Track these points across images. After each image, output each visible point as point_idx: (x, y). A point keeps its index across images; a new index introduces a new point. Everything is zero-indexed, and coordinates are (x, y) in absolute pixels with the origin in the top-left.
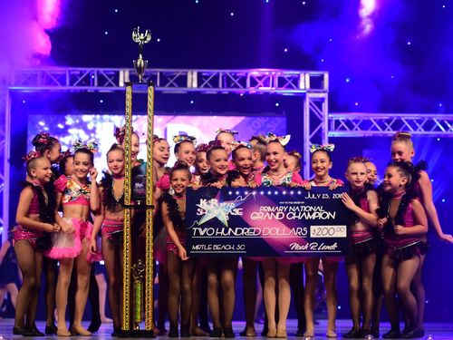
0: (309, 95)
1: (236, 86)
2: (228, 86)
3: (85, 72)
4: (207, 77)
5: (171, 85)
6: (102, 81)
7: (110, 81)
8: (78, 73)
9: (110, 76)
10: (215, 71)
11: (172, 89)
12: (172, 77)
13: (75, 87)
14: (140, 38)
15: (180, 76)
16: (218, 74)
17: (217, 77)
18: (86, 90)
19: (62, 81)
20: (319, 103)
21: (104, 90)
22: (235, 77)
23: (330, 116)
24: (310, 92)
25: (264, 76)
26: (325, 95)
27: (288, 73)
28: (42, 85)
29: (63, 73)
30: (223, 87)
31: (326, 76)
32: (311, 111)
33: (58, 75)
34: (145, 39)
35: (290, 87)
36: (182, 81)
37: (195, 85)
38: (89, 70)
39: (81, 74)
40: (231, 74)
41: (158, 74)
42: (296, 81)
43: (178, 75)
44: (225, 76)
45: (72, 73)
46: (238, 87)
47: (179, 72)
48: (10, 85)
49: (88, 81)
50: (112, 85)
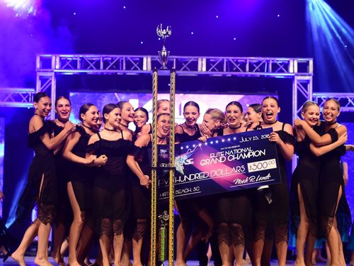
0: (297, 78)
1: (237, 70)
2: (231, 70)
3: (116, 58)
4: (214, 63)
5: (185, 69)
6: (129, 66)
7: (136, 65)
8: (110, 59)
9: (136, 62)
10: (221, 58)
11: (186, 72)
12: (186, 63)
13: (107, 71)
14: (162, 33)
15: (192, 62)
16: (223, 60)
17: (222, 63)
18: (116, 73)
19: (97, 65)
20: (305, 84)
21: (131, 73)
22: (237, 63)
23: (314, 94)
24: (297, 75)
25: (260, 62)
26: (310, 78)
27: (280, 60)
28: (81, 69)
29: (98, 59)
30: (227, 71)
31: (311, 62)
32: (298, 90)
33: (94, 61)
34: (167, 33)
35: (281, 71)
36: (194, 66)
37: (204, 69)
38: (118, 57)
39: (112, 60)
40: (233, 60)
41: (175, 60)
42: (286, 66)
43: (191, 61)
44: (229, 62)
45: (105, 59)
46: (239, 71)
47: (191, 59)
48: (55, 69)
49: (117, 65)
50: (137, 69)
